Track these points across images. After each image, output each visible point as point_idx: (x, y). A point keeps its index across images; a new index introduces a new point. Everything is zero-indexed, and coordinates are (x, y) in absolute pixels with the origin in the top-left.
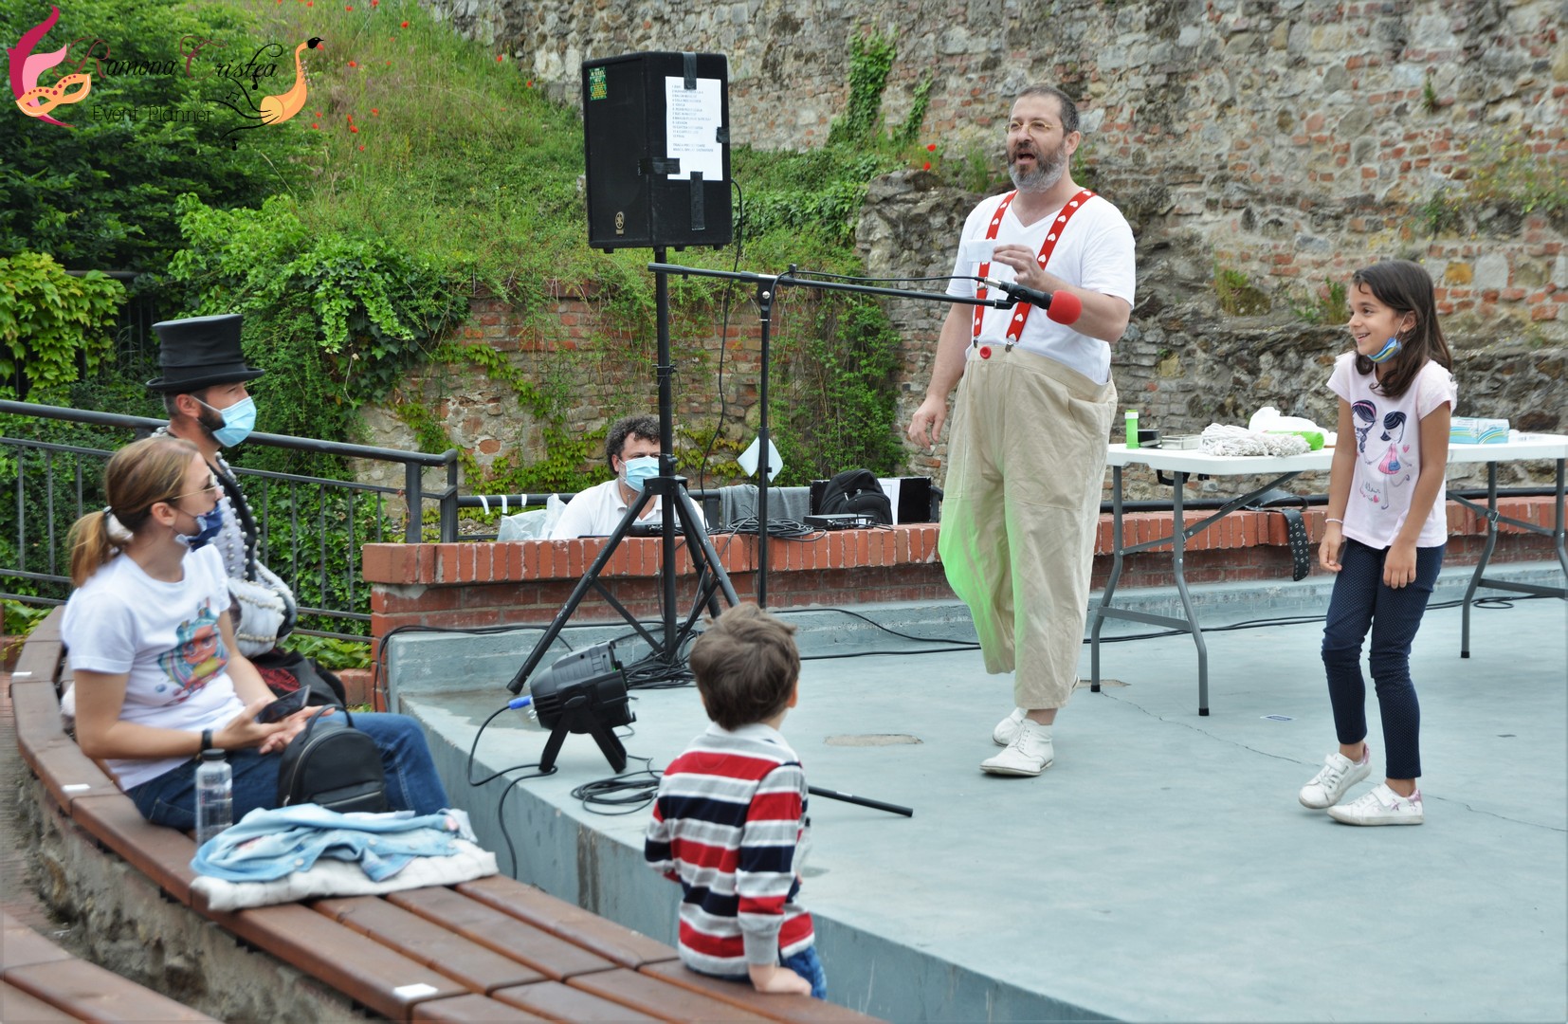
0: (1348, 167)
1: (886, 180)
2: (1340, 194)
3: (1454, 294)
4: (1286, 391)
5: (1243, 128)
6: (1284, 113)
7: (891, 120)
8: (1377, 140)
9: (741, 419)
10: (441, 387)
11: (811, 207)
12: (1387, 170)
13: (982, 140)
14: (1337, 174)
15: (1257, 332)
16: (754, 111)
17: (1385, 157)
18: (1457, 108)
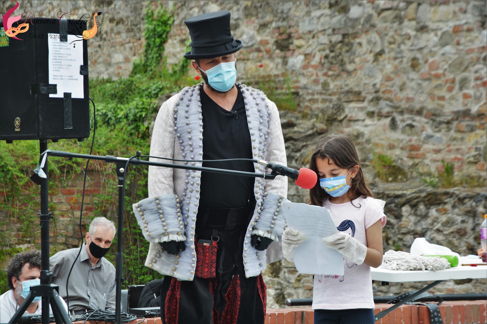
0: (454, 92)
2: (450, 108)
5: (389, 68)
6: (414, 59)
7: (171, 61)
8: (472, 76)
12: (478, 94)
14: (448, 96)
15: (400, 193)
17: (477, 86)
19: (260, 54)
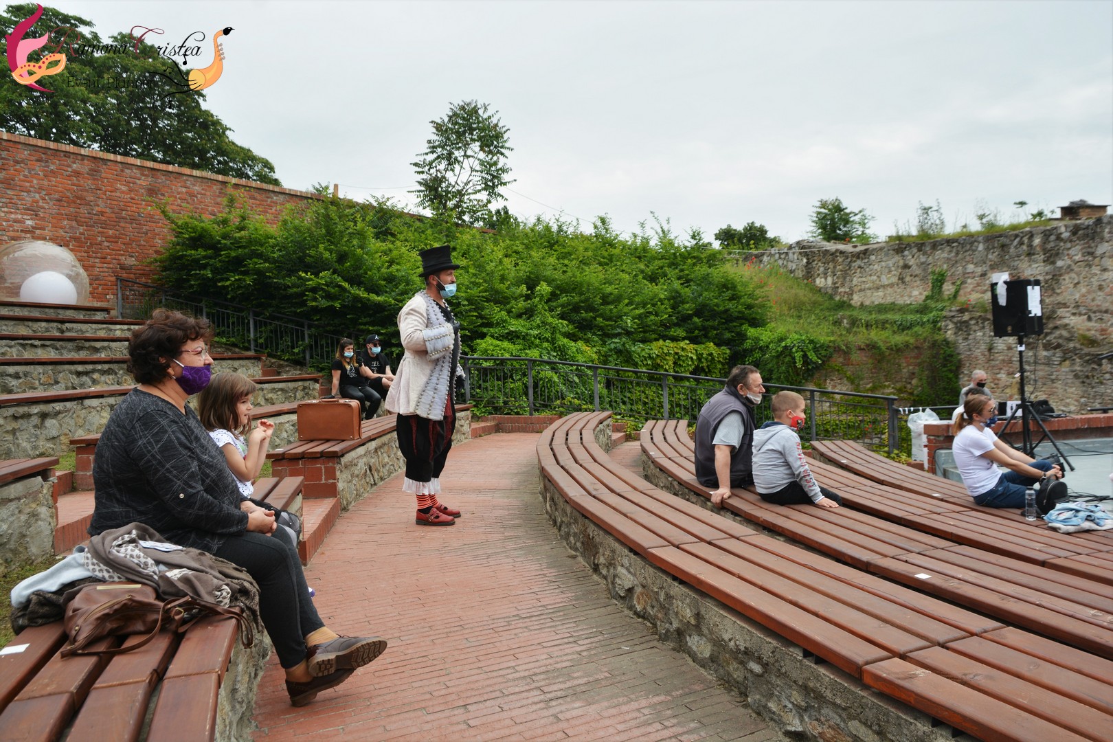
1: (950, 311)
7: (947, 293)
9: (910, 383)
10: (826, 376)
11: (925, 320)
13: (982, 297)
16: (896, 292)
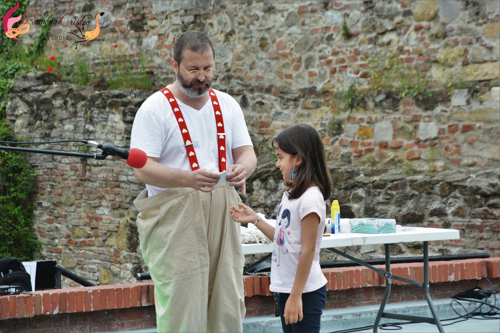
0: (301, 70)
1: (25, 78)
2: (297, 86)
3: (363, 144)
4: (269, 202)
5: (239, 47)
6: (263, 39)
8: (317, 55)
12: (323, 72)
14: (294, 74)
17: (321, 65)
18: (361, 37)
19: (115, 35)
